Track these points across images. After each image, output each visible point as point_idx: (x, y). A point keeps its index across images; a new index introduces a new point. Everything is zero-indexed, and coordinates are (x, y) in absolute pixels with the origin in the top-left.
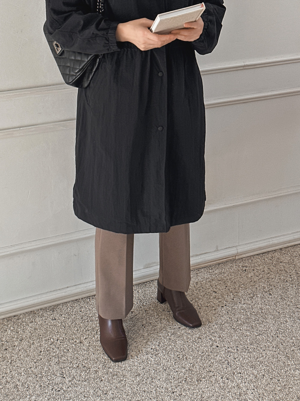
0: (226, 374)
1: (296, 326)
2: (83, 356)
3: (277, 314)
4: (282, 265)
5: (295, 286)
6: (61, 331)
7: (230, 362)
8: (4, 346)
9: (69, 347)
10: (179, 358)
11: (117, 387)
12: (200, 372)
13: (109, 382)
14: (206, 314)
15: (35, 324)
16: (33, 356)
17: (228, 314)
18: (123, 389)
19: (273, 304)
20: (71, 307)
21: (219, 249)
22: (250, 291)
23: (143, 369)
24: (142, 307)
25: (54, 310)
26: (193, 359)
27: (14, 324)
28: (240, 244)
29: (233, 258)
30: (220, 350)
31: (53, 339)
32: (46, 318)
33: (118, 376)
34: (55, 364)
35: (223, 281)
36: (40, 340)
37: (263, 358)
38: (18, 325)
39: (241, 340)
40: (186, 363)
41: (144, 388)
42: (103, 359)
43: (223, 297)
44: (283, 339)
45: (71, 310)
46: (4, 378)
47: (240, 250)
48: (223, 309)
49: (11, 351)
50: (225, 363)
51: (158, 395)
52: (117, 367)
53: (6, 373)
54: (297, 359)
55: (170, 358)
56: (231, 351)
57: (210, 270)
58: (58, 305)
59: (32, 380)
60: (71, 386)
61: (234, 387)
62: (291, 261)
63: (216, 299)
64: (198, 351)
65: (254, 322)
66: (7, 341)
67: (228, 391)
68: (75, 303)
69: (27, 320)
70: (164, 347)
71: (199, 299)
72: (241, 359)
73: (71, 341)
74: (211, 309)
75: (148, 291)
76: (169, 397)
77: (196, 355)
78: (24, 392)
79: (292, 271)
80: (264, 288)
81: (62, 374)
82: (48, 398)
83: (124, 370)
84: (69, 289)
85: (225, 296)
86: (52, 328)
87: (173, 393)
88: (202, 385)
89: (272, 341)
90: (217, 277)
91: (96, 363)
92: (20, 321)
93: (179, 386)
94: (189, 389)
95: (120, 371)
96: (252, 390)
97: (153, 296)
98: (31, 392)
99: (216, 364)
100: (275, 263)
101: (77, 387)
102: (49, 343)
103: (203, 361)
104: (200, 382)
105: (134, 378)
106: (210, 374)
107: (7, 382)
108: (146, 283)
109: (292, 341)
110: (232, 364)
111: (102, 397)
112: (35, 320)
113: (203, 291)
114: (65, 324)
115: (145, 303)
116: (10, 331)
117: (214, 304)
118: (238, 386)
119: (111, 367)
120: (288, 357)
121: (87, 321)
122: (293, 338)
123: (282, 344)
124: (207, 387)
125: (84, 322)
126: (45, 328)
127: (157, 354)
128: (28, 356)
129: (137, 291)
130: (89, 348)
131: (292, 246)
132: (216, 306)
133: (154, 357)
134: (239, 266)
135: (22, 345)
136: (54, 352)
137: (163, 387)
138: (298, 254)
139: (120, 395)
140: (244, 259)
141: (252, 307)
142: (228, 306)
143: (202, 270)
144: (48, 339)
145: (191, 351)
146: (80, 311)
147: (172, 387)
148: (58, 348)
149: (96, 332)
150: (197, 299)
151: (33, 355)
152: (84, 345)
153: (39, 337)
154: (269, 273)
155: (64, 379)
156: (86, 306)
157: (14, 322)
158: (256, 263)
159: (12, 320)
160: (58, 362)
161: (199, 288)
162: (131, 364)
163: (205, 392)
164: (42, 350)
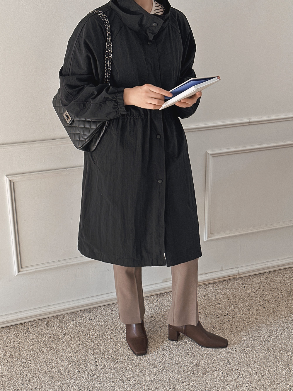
0: (226, 370)
1: (285, 334)
2: (112, 349)
3: (270, 323)
4: (275, 284)
5: (285, 302)
6: (96, 329)
7: (229, 360)
8: (51, 338)
9: (101, 341)
10: (188, 355)
11: (138, 376)
12: (205, 367)
13: (132, 371)
14: (211, 321)
15: (76, 322)
16: (74, 348)
17: (229, 322)
18: (143, 377)
19: (266, 315)
20: (104, 310)
21: (224, 269)
22: (248, 304)
23: (159, 362)
24: (160, 313)
25: (91, 312)
26: (199, 357)
27: (59, 321)
28: (241, 266)
29: (235, 276)
30: (222, 351)
31: (90, 335)
32: (85, 318)
33: (139, 367)
34: (91, 355)
35: (226, 295)
36: (80, 335)
37: (256, 358)
38: (63, 323)
40: (194, 359)
41: (160, 377)
42: (128, 352)
43: (225, 308)
44: (273, 344)
45: (104, 313)
46: (51, 363)
47: (242, 270)
48: (225, 318)
49: (56, 342)
50: (225, 361)
51: (171, 383)
52: (139, 360)
53: (52, 360)
54: (284, 361)
55: (181, 354)
56: (230, 352)
57: (216, 286)
58: (94, 308)
59: (72, 366)
60: (103, 373)
61: (232, 381)
62: (283, 281)
63: (220, 309)
64: (204, 351)
65: (251, 329)
66: (53, 334)
67: (227, 383)
68: (107, 307)
69: (69, 318)
70: (177, 345)
71: (206, 309)
72: (239, 358)
73: (103, 337)
74: (215, 317)
75: (165, 301)
76: (179, 386)
77: (202, 354)
78: (65, 375)
79: (283, 289)
80: (259, 302)
81: (96, 362)
82: (84, 381)
83: (145, 362)
84: (103, 296)
85: (227, 307)
86: (89, 325)
87: (183, 382)
88: (206, 378)
89: (265, 345)
90: (222, 291)
91: (123, 355)
92: (64, 319)
93: (187, 377)
94: (196, 380)
95: (141, 363)
96: (246, 384)
97: (169, 304)
98: (71, 376)
99: (218, 362)
100: (269, 282)
101: (107, 374)
102: (86, 338)
103: (207, 358)
104: (204, 375)
105: (152, 369)
106: (213, 369)
107: (53, 367)
108: (164, 294)
109: (281, 346)
110: (231, 362)
111: (126, 383)
112: (75, 319)
113: (209, 302)
114: (99, 323)
115: (163, 310)
116: (56, 327)
117: (219, 313)
118: (235, 380)
119: (134, 359)
120: (277, 358)
121: (116, 322)
122: (282, 344)
124: (210, 379)
125: (114, 322)
126: (83, 326)
127: (171, 351)
128: (69, 347)
129: (156, 300)
130: (117, 343)
131: (284, 269)
132: (220, 315)
133: (169, 353)
134: (239, 284)
135: (66, 338)
136: (90, 345)
137: (175, 378)
138: (288, 275)
139: (141, 382)
140: (244, 278)
141: (249, 317)
142: (229, 315)
143: (209, 285)
144: (86, 335)
145: (198, 350)
146: (111, 314)
147: (182, 378)
148: (93, 342)
149: (123, 331)
150: (204, 309)
151: (73, 346)
152: (113, 341)
153: (79, 332)
154: (264, 290)
155: (97, 367)
156: (116, 310)
157: (59, 320)
158: (254, 281)
159: (58, 318)
160: (93, 354)
161: (206, 300)
162: (150, 358)
163: (209, 383)
164: (81, 343)
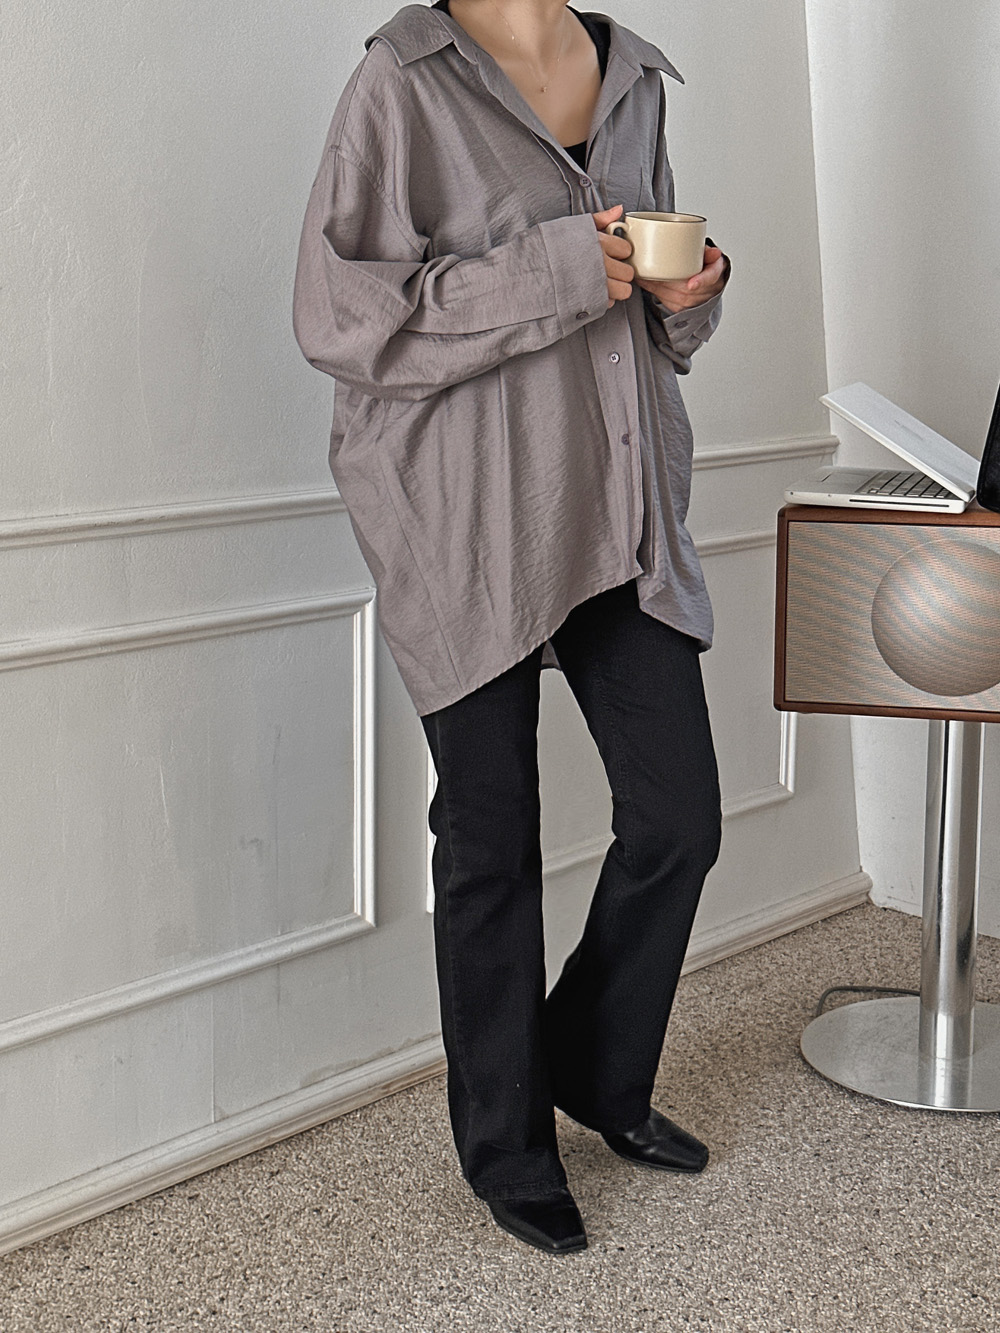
0: (692, 1309)
1: (790, 1167)
6: (128, 1295)
7: (681, 1279)
12: (619, 1317)
15: (30, 1290)
20: (118, 1227)
26: (577, 1291)
31: (117, 1318)
32: (56, 1268)
39: (672, 1223)
45: (124, 1237)
68: (122, 1216)
70: (473, 1277)
72: (705, 1266)
73: (179, 1314)
86: (92, 1290)
89: (754, 1211)
103: (606, 1290)
106: (648, 1317)
108: (309, 1134)
109: (803, 1202)
110: (691, 1283)
112: (20, 1280)
114: (130, 1274)
123: (785, 1214)
125: (188, 1259)
126: (70, 1297)
127: (468, 1298)
129: (294, 1156)
133: (463, 1306)
